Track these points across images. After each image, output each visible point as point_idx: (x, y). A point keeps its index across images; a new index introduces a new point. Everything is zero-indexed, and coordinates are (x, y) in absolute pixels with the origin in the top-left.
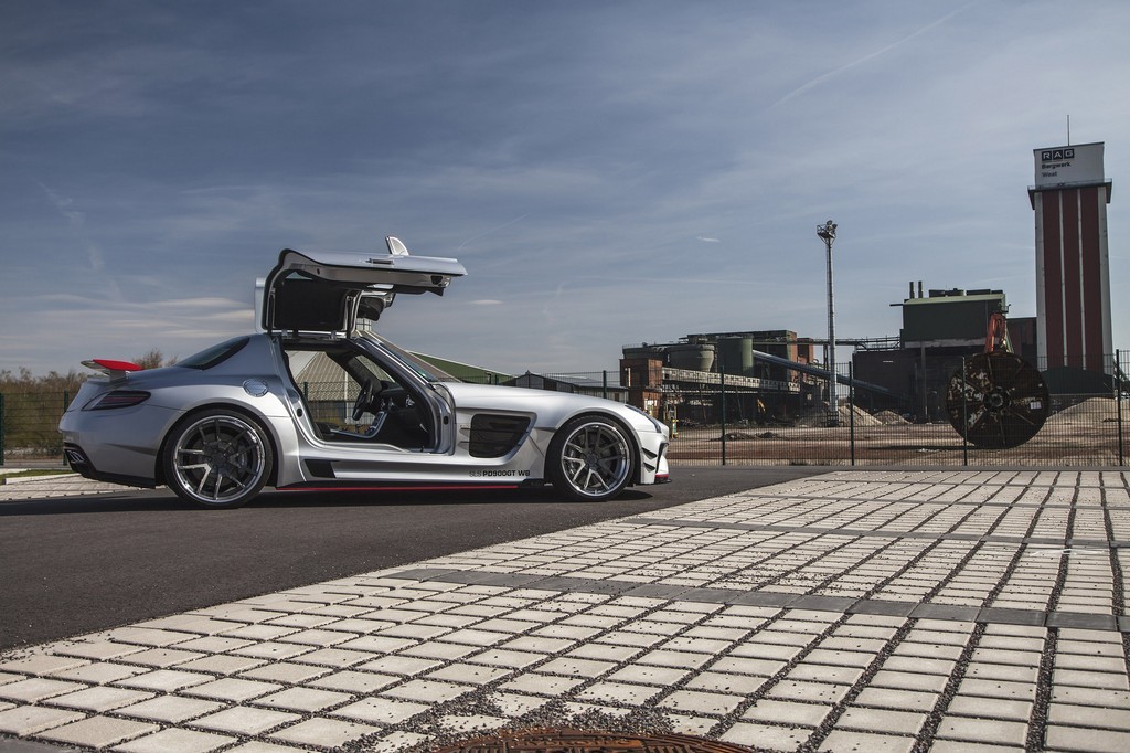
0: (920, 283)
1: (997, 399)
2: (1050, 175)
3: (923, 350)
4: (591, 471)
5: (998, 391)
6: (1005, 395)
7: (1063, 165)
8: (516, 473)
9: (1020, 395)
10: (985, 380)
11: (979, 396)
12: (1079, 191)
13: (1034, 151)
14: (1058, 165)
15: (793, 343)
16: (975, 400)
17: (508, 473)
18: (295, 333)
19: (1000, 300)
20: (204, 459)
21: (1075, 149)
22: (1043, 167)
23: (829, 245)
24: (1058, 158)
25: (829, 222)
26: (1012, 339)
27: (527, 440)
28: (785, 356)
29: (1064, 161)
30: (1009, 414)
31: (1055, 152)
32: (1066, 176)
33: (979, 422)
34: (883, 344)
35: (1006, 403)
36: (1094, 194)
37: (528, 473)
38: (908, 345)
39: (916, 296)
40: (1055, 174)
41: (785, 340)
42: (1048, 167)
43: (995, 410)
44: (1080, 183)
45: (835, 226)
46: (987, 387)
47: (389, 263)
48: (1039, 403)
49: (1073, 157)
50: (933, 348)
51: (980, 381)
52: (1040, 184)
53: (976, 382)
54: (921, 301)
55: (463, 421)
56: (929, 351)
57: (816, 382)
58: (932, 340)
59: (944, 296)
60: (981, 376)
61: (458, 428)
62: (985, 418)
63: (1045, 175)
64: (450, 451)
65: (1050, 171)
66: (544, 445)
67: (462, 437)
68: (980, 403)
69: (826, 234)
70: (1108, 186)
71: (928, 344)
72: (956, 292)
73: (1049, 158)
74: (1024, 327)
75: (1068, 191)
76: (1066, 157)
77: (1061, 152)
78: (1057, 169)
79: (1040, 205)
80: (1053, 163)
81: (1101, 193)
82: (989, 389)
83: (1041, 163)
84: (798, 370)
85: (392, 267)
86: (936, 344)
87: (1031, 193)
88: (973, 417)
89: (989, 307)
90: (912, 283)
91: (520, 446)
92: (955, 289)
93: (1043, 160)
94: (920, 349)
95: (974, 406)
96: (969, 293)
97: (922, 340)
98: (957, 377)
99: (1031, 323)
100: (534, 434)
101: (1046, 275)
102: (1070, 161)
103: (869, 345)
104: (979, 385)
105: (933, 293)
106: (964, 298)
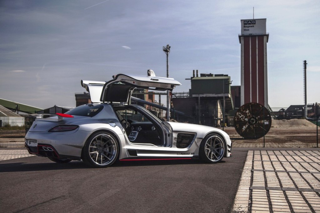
0: (197, 71)
1: (253, 121)
2: (246, 30)
3: (199, 98)
4: (212, 153)
5: (253, 117)
6: (256, 119)
7: (251, 27)
8: (190, 154)
9: (261, 119)
10: (249, 113)
11: (246, 119)
12: (257, 37)
13: (241, 20)
14: (250, 27)
15: (147, 93)
16: (245, 121)
17: (188, 154)
18: (111, 103)
19: (228, 79)
20: (95, 150)
21: (256, 21)
22: (244, 27)
23: (167, 55)
24: (250, 24)
25: (168, 46)
26: (232, 94)
27: (194, 142)
28: (143, 99)
29: (252, 25)
30: (257, 126)
31: (249, 21)
32: (253, 31)
33: (246, 129)
34: (182, 95)
35: (256, 122)
36: (263, 38)
37: (194, 154)
38: (194, 96)
39: (196, 76)
40: (248, 30)
41: (143, 92)
42: (246, 27)
43: (252, 125)
44: (257, 34)
45: (170, 47)
46: (249, 116)
47: (158, 80)
48: (268, 122)
49: (255, 24)
50: (203, 97)
51: (247, 113)
52: (243, 33)
53: (245, 114)
54: (197, 78)
55: (175, 135)
56: (202, 98)
57: (155, 110)
58: (203, 94)
59: (206, 76)
60: (247, 111)
61: (174, 138)
62: (249, 127)
63: (245, 30)
64: (171, 146)
65: (247, 28)
66: (199, 144)
67: (174, 141)
68: (247, 122)
69: (167, 50)
70: (268, 36)
71: (201, 96)
72: (211, 75)
73: (247, 23)
74: (236, 89)
75: (253, 37)
76: (252, 24)
77: (251, 21)
78: (249, 28)
79: (243, 41)
80: (248, 25)
81: (265, 38)
82: (250, 117)
83: (243, 25)
84: (148, 105)
85: (158, 81)
86: (204, 95)
87: (240, 37)
88: (244, 127)
89: (224, 82)
90: (194, 71)
91: (192, 144)
92: (210, 74)
93: (244, 24)
94: (198, 97)
95: (245, 123)
96: (216, 75)
97: (199, 94)
98: (239, 112)
99: (239, 88)
100: (196, 140)
101: (244, 69)
102: (254, 25)
103: (177, 95)
104: (247, 115)
105: (202, 75)
106: (214, 78)
